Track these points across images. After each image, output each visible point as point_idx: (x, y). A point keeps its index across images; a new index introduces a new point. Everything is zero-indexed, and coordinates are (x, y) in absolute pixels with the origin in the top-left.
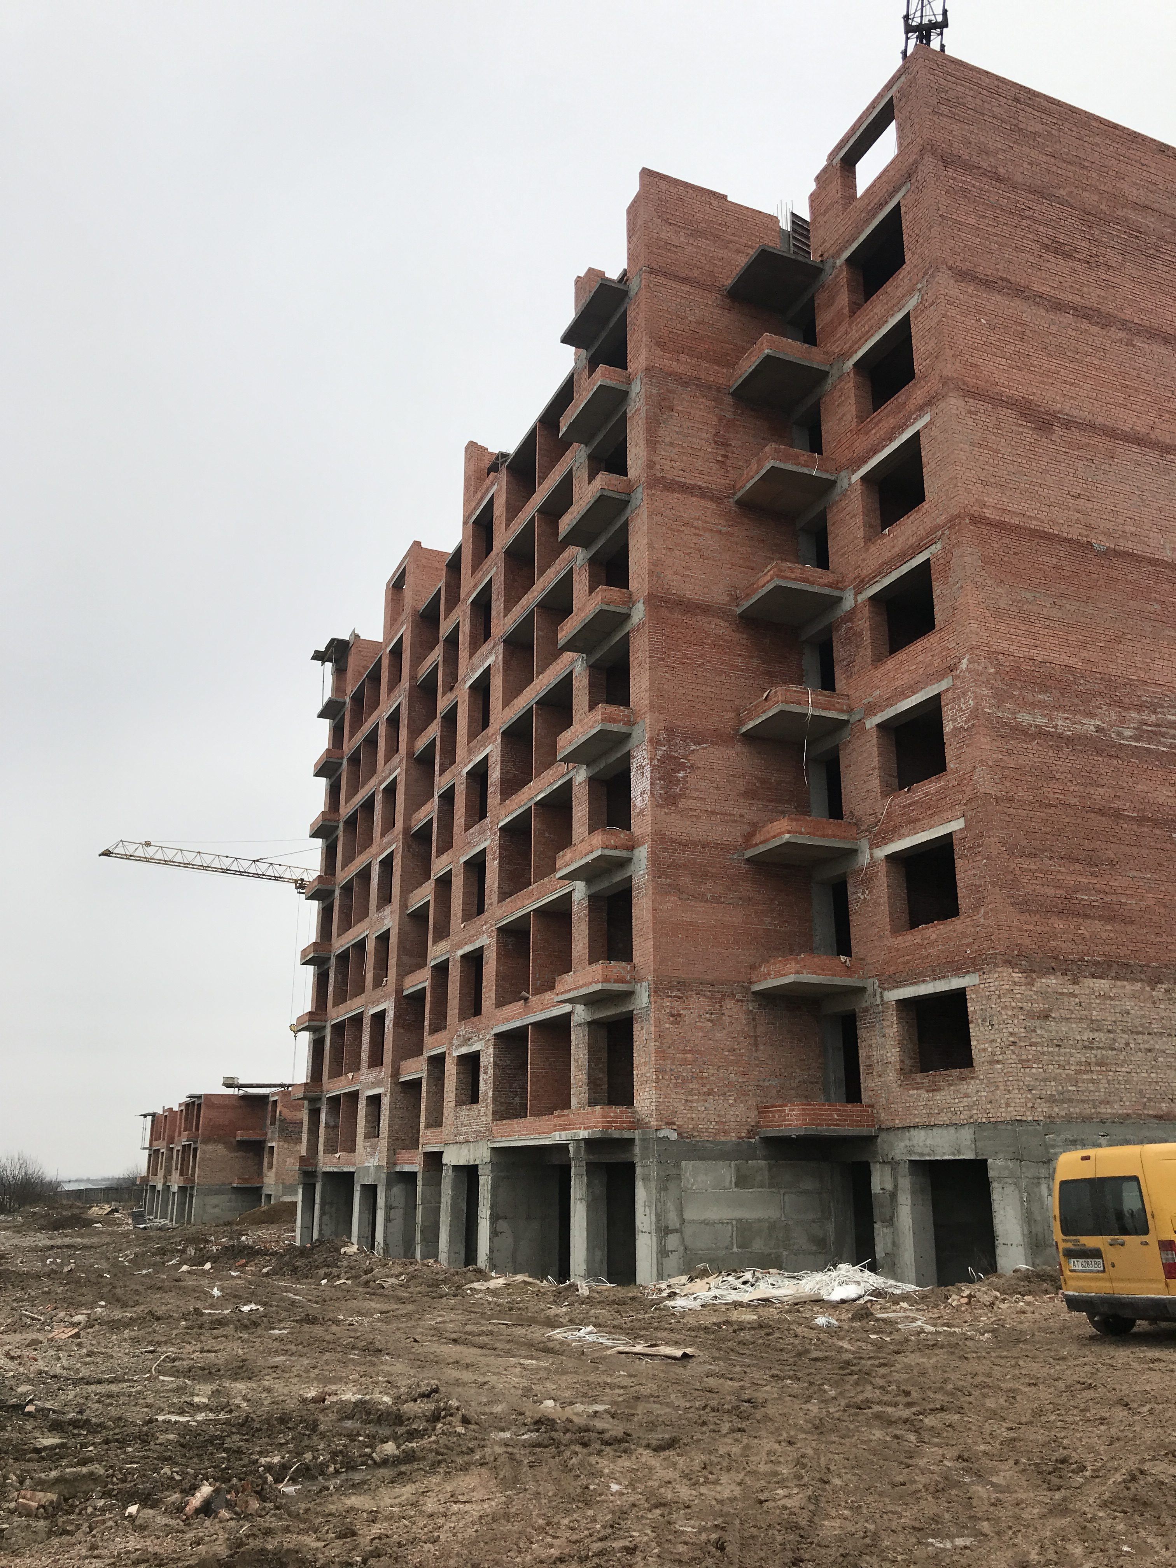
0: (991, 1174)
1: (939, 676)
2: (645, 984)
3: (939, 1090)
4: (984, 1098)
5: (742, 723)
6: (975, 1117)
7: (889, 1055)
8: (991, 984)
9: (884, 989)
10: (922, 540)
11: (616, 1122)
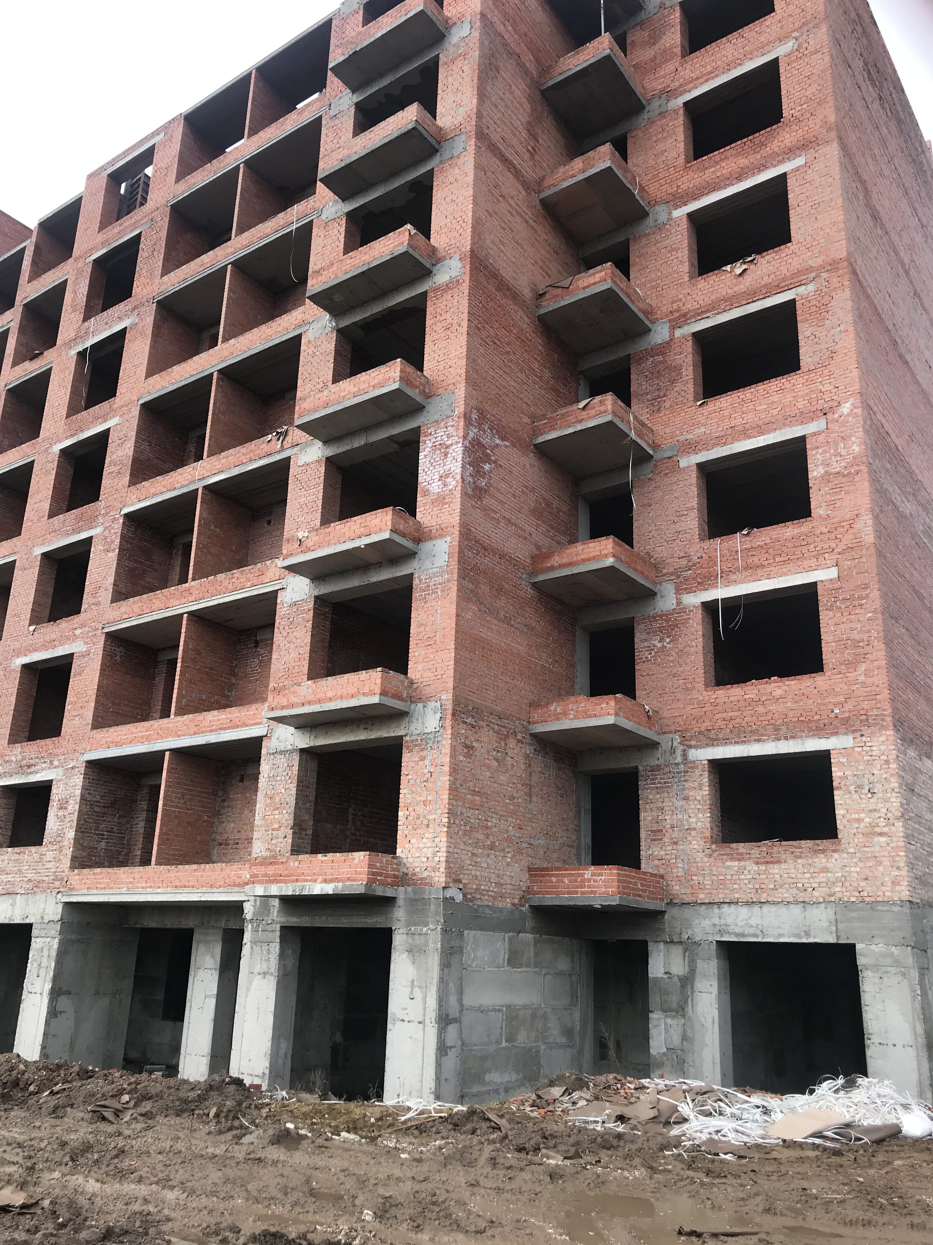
0: (861, 961)
1: (804, 417)
2: (432, 705)
3: (779, 862)
4: (855, 875)
5: (536, 432)
6: (839, 895)
7: (693, 820)
8: (874, 748)
9: (690, 747)
10: (784, 280)
11: (380, 874)
